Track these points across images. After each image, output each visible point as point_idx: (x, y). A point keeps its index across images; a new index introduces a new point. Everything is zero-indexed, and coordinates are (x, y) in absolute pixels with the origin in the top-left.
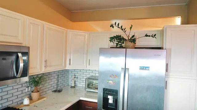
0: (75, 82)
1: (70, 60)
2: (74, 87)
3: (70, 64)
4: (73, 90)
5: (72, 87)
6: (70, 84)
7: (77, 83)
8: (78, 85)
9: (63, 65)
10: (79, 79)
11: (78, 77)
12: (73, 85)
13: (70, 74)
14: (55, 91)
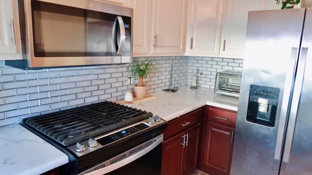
0: (197, 80)
1: (192, 40)
2: (196, 88)
3: (191, 47)
4: (194, 92)
5: (192, 87)
6: (188, 83)
7: (200, 82)
8: (202, 86)
9: (181, 48)
10: (204, 76)
11: (203, 72)
12: (194, 85)
13: (190, 68)
14: (167, 90)
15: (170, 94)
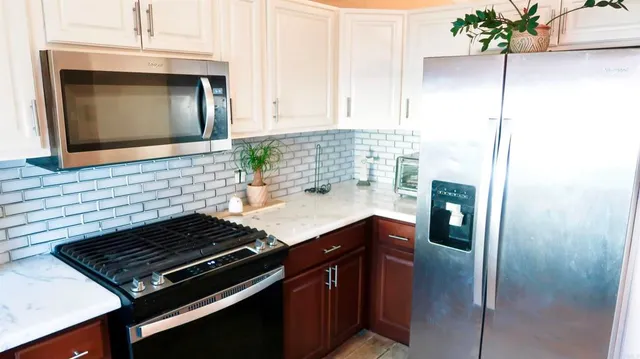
0: (371, 170)
1: (349, 100)
2: (367, 184)
3: (349, 115)
4: (364, 191)
5: (361, 184)
6: (356, 176)
7: (375, 173)
8: (380, 180)
9: (328, 115)
10: (382, 161)
11: (381, 156)
12: (364, 178)
13: (357, 147)
14: (312, 190)
15: (316, 197)
